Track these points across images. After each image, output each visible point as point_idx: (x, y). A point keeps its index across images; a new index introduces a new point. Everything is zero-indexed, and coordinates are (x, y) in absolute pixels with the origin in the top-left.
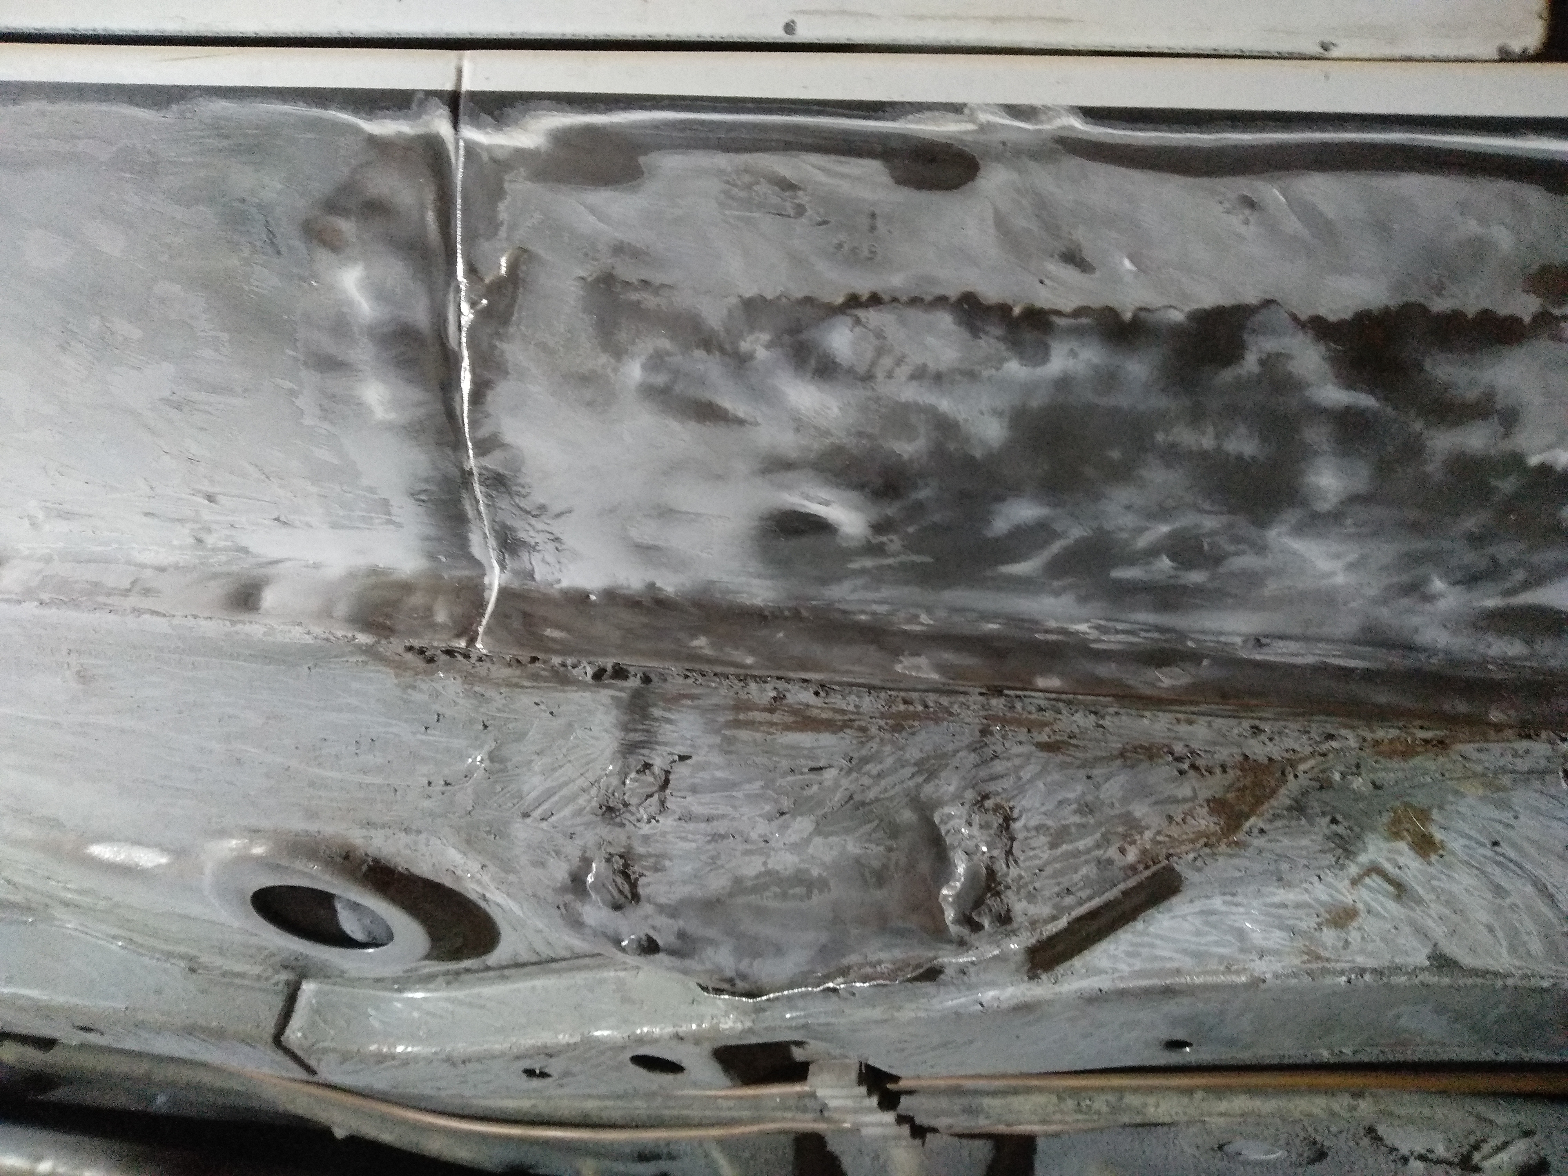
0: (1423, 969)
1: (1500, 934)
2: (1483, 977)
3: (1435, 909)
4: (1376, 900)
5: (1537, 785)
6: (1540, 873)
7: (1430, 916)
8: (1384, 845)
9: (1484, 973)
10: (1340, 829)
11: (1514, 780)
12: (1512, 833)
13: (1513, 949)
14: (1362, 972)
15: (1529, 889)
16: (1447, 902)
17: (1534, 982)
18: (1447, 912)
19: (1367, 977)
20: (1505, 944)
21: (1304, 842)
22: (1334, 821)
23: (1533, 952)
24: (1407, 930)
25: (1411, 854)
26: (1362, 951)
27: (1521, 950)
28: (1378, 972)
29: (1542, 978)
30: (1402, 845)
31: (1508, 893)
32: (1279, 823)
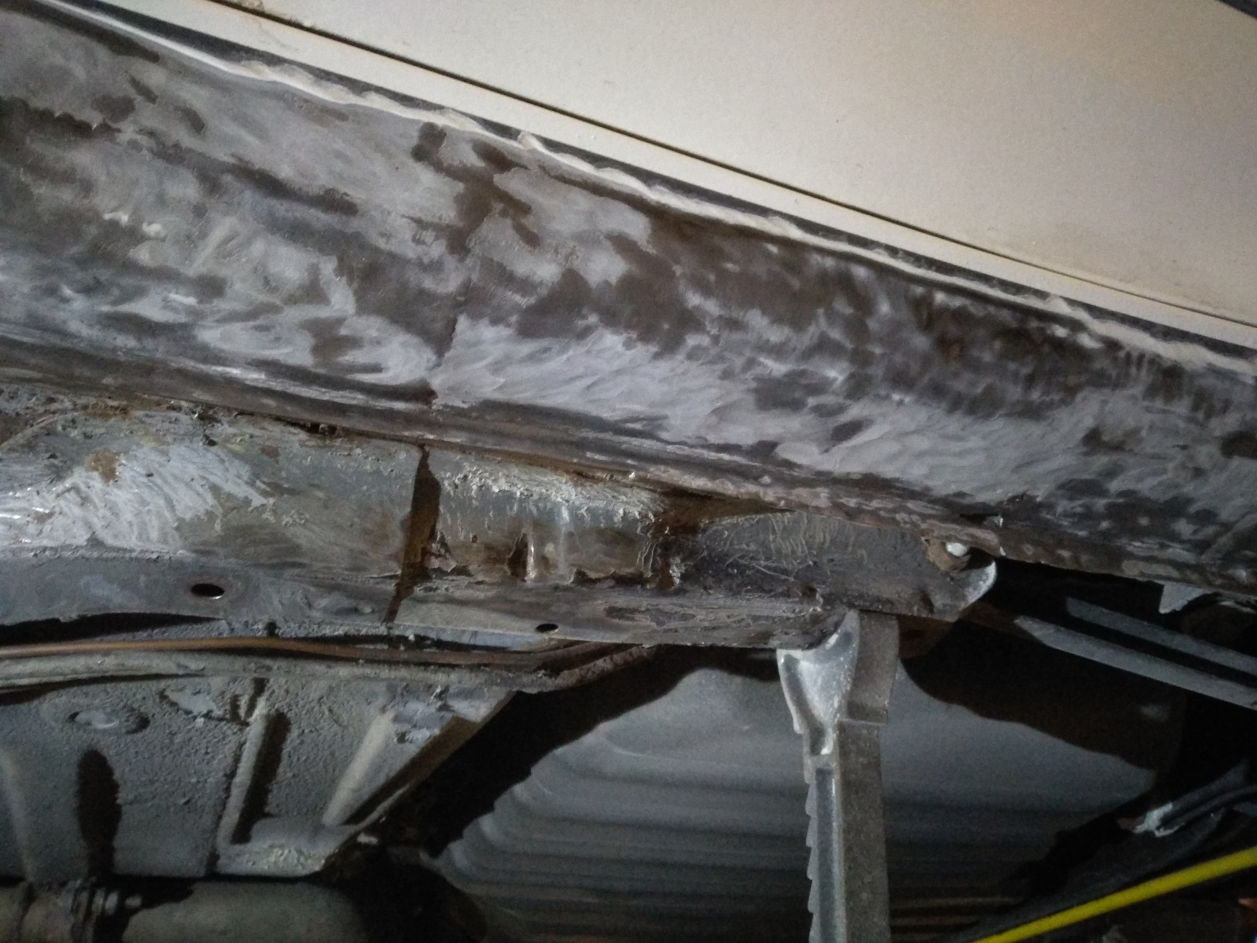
0: (81, 547)
1: (135, 528)
2: (118, 552)
3: (102, 512)
4: (67, 506)
5: (187, 442)
6: (171, 493)
7: (97, 516)
8: (84, 474)
9: (118, 550)
10: (56, 462)
11: (175, 439)
12: (161, 469)
13: (140, 537)
14: (45, 549)
15: (162, 502)
16: (110, 508)
17: (148, 556)
18: (108, 514)
19: (47, 553)
20: (136, 533)
21: (30, 468)
22: (53, 456)
23: (151, 538)
24: (80, 524)
25: (100, 480)
26: (49, 537)
27: (144, 537)
28: (54, 549)
29: (152, 552)
30: (96, 474)
31: (148, 504)
32: (14, 455)
